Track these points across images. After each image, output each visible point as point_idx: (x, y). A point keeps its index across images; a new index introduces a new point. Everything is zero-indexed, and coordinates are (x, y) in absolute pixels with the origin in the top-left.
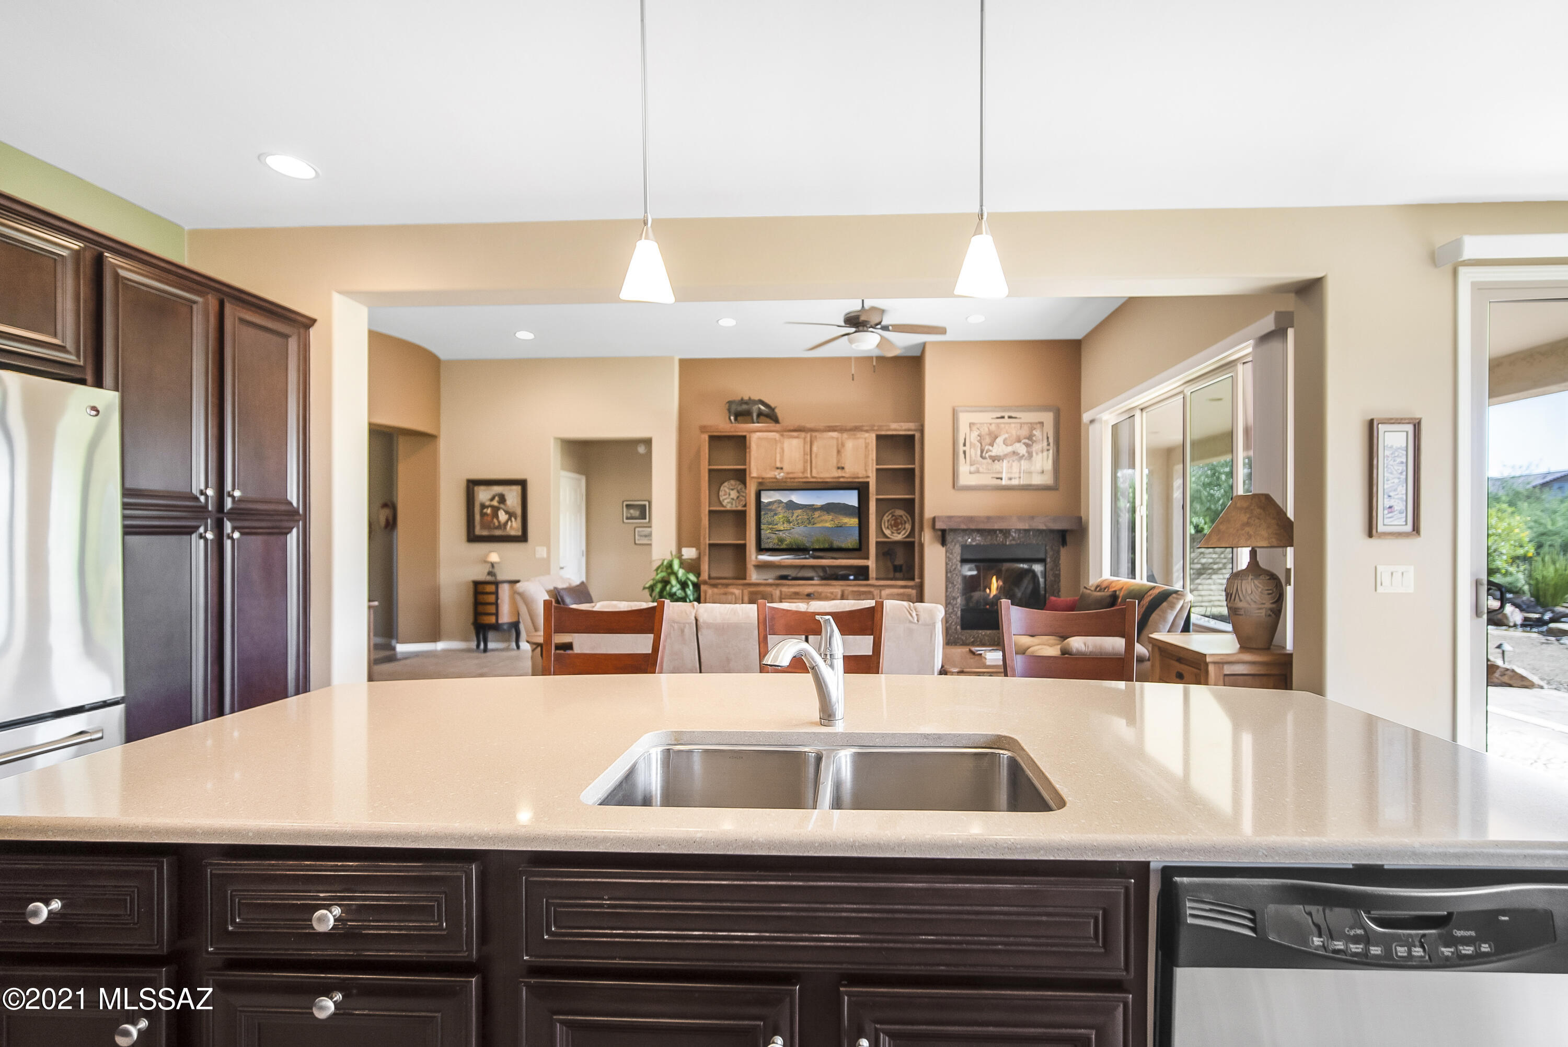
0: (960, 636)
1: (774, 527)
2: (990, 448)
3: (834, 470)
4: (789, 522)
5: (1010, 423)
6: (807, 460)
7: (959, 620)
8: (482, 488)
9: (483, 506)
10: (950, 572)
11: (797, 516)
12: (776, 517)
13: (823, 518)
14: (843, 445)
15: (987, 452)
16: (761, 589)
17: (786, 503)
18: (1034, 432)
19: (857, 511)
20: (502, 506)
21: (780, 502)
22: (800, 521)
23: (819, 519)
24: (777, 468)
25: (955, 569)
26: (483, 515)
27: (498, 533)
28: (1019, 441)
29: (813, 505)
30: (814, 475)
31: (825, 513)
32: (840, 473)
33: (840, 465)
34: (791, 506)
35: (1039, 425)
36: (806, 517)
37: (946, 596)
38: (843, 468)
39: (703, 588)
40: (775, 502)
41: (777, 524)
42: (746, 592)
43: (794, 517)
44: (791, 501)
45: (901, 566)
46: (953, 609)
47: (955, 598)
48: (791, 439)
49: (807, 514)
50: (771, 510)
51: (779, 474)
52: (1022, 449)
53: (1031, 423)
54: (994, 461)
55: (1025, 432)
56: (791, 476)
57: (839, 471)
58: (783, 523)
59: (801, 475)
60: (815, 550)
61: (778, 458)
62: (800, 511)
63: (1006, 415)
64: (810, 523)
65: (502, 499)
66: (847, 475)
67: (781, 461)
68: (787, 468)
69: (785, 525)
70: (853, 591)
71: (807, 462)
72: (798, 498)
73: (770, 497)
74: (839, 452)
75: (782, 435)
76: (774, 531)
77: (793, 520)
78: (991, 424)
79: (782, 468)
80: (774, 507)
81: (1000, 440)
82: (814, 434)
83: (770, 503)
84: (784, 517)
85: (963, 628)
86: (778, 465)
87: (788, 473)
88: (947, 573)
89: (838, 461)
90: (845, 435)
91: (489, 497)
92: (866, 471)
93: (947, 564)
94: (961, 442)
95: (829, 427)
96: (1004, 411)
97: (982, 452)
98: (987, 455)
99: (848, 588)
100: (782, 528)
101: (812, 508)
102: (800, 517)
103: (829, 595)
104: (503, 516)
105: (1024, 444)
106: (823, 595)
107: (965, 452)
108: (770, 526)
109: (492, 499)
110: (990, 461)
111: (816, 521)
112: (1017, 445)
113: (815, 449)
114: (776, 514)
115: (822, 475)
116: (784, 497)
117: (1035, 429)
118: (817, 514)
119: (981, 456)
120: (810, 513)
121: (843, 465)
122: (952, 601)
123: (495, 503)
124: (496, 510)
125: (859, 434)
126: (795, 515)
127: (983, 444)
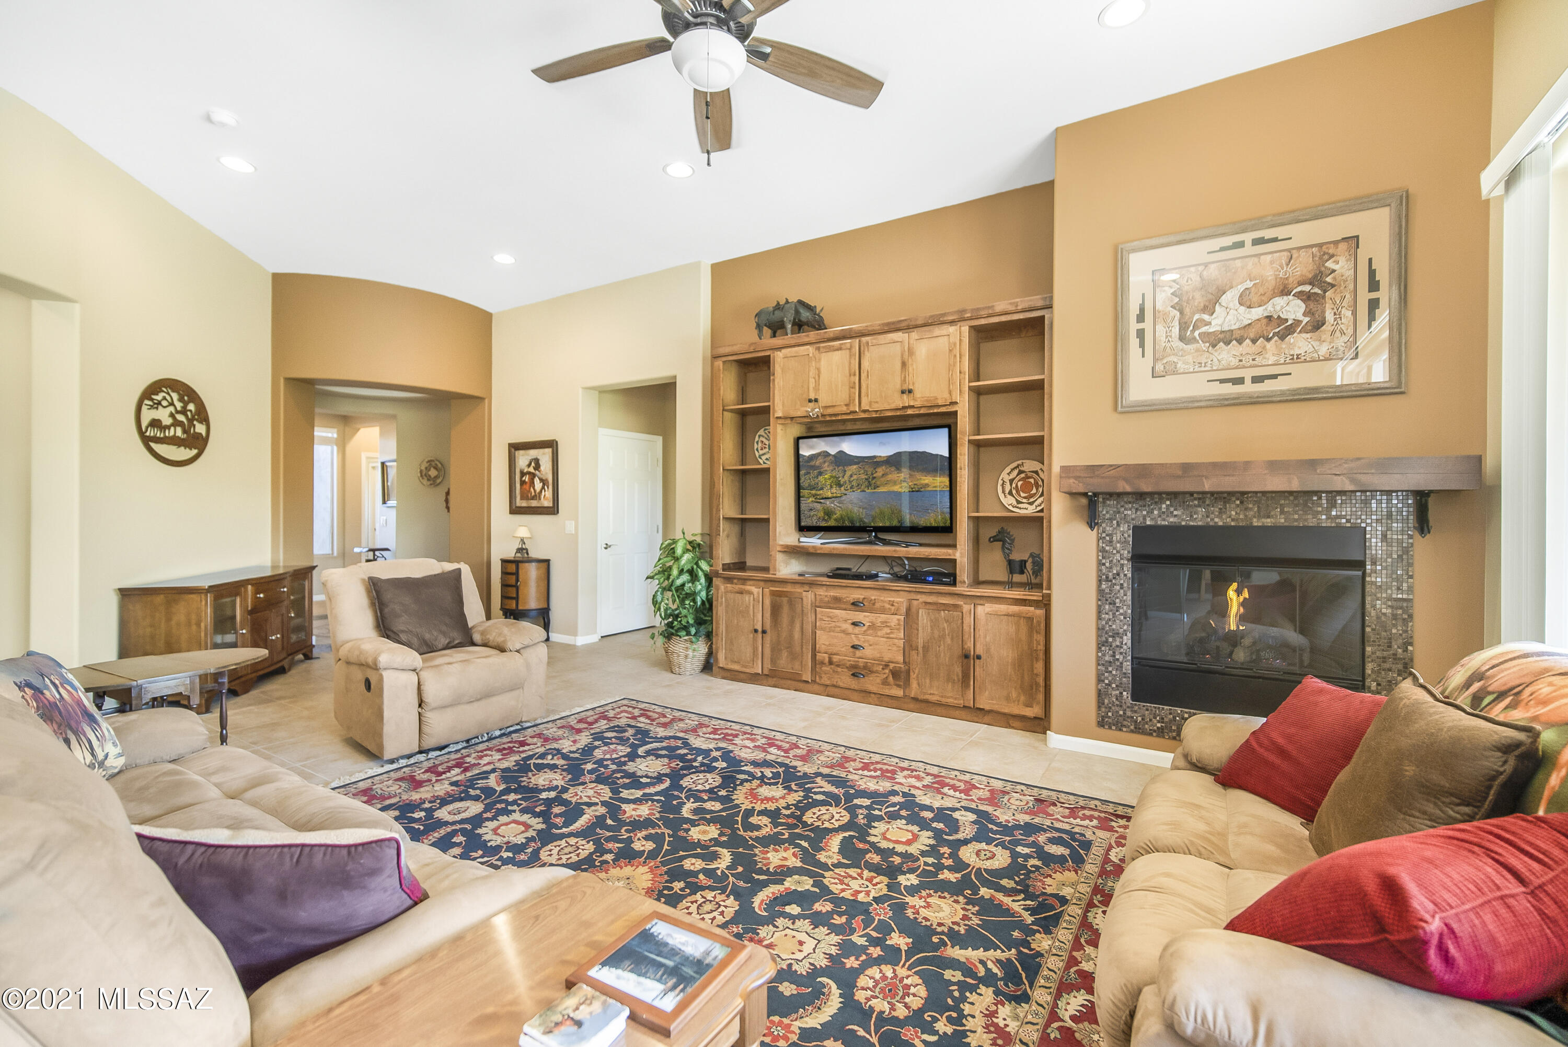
0: (1129, 713)
1: (818, 493)
2: (1206, 317)
3: (897, 395)
4: (839, 485)
5: (1258, 256)
6: (854, 383)
7: (1127, 681)
8: (521, 452)
9: (523, 474)
10: (1107, 580)
11: (851, 476)
12: (821, 478)
13: (890, 477)
14: (911, 352)
15: (1195, 328)
16: (789, 588)
17: (834, 456)
18: (1330, 264)
19: (946, 464)
20: (537, 472)
21: (826, 454)
22: (854, 483)
23: (882, 479)
24: (810, 401)
25: (1118, 574)
26: (523, 483)
27: (534, 503)
28: (1285, 291)
29: (875, 457)
30: (865, 406)
31: (893, 469)
32: (906, 400)
33: (905, 387)
34: (842, 460)
35: (1343, 246)
36: (864, 477)
37: (1100, 630)
38: (910, 391)
39: (716, 581)
40: (819, 454)
41: (822, 489)
42: (766, 590)
43: (846, 478)
44: (841, 452)
45: (1023, 563)
46: (1114, 656)
47: (1116, 634)
48: (830, 354)
49: (866, 473)
50: (814, 468)
51: (813, 410)
52: (1293, 309)
53: (1320, 245)
54: (1214, 346)
55: (1303, 266)
56: (830, 411)
57: (905, 396)
58: (831, 487)
59: (844, 409)
60: (878, 529)
61: (812, 385)
62: (855, 467)
63: (1248, 237)
64: (869, 485)
65: (537, 463)
66: (917, 404)
67: (817, 389)
68: (824, 399)
69: (834, 490)
70: (926, 603)
71: (854, 388)
72: (852, 447)
73: (812, 447)
74: (904, 364)
75: (818, 349)
76: (819, 499)
77: (845, 482)
78: (1206, 265)
79: (816, 400)
80: (818, 463)
81: (1231, 298)
82: (864, 339)
83: (812, 457)
84: (831, 477)
85: (1135, 697)
86: (812, 397)
87: (826, 407)
88: (1100, 582)
89: (904, 381)
90: (914, 335)
91: (527, 463)
92: (950, 392)
93: (1100, 564)
94: (1134, 310)
95: (888, 324)
96: (1244, 230)
97: (1183, 326)
98: (1196, 334)
99: (918, 597)
100: (830, 495)
101: (873, 462)
102: (855, 477)
103: (887, 606)
104: (538, 485)
105: (1299, 295)
106: (878, 605)
107: (1141, 334)
108: (813, 492)
109: (529, 465)
110: (1204, 346)
111: (878, 483)
112: (1280, 301)
113: (866, 364)
114: (820, 474)
115: (876, 407)
116: (832, 447)
117: (1332, 256)
118: (880, 471)
119: (1182, 338)
120: (870, 470)
121: (911, 387)
122: (1110, 640)
123: (531, 470)
124: (533, 476)
125: (937, 331)
126: (848, 474)
127: (1187, 311)
